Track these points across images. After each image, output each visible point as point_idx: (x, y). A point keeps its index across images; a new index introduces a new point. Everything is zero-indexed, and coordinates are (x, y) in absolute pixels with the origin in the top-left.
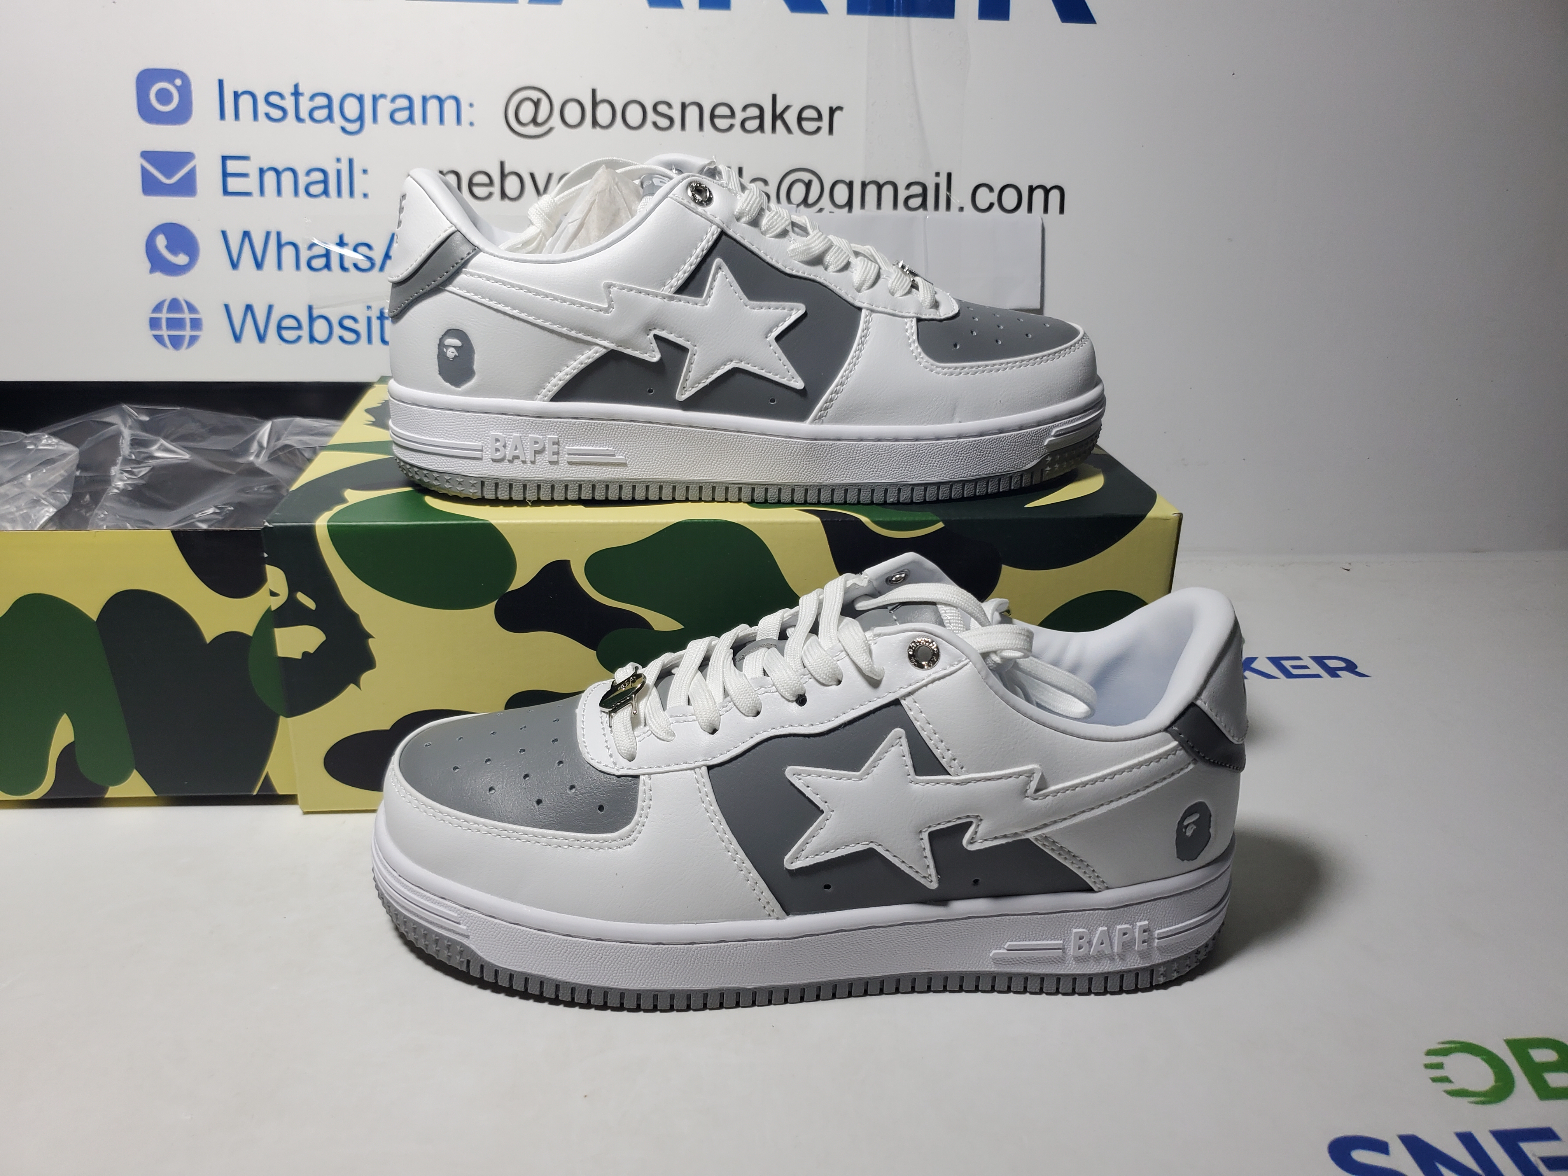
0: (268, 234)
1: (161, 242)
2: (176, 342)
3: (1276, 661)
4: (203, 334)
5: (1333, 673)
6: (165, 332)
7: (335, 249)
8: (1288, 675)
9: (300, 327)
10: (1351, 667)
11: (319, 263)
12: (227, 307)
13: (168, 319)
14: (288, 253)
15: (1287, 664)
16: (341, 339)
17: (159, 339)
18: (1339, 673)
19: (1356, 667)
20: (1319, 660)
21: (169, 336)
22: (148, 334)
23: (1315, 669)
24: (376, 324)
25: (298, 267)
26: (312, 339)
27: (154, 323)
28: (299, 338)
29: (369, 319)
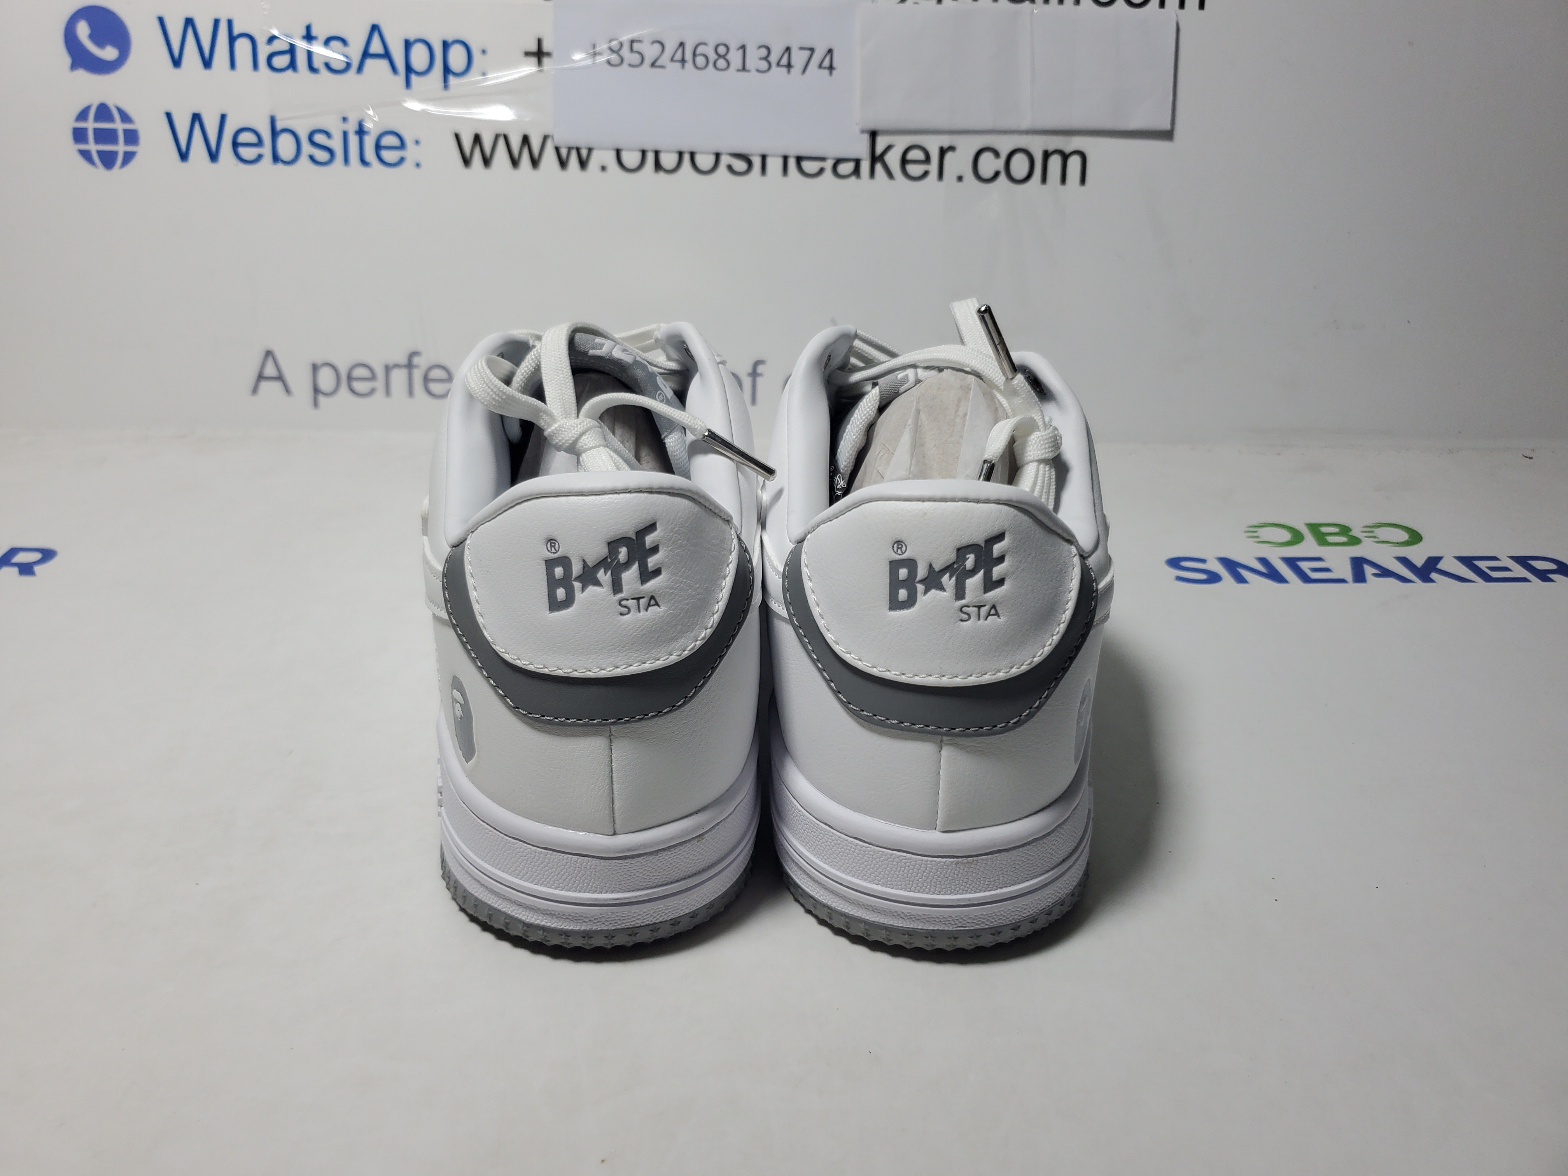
0: (217, 22)
1: (83, 30)
2: (108, 160)
3: (1467, 561)
4: (141, 150)
5: (1543, 576)
6: (93, 147)
7: (302, 45)
9: (260, 143)
11: (281, 61)
12: (169, 116)
13: (96, 131)
14: (243, 47)
15: (1482, 565)
16: (312, 158)
17: (86, 155)
18: (1551, 576)
20: (1522, 561)
21: (99, 153)
22: (71, 148)
23: (1519, 571)
24: (353, 140)
25: (255, 66)
26: (276, 158)
27: (79, 135)
28: (260, 157)
29: (345, 134)
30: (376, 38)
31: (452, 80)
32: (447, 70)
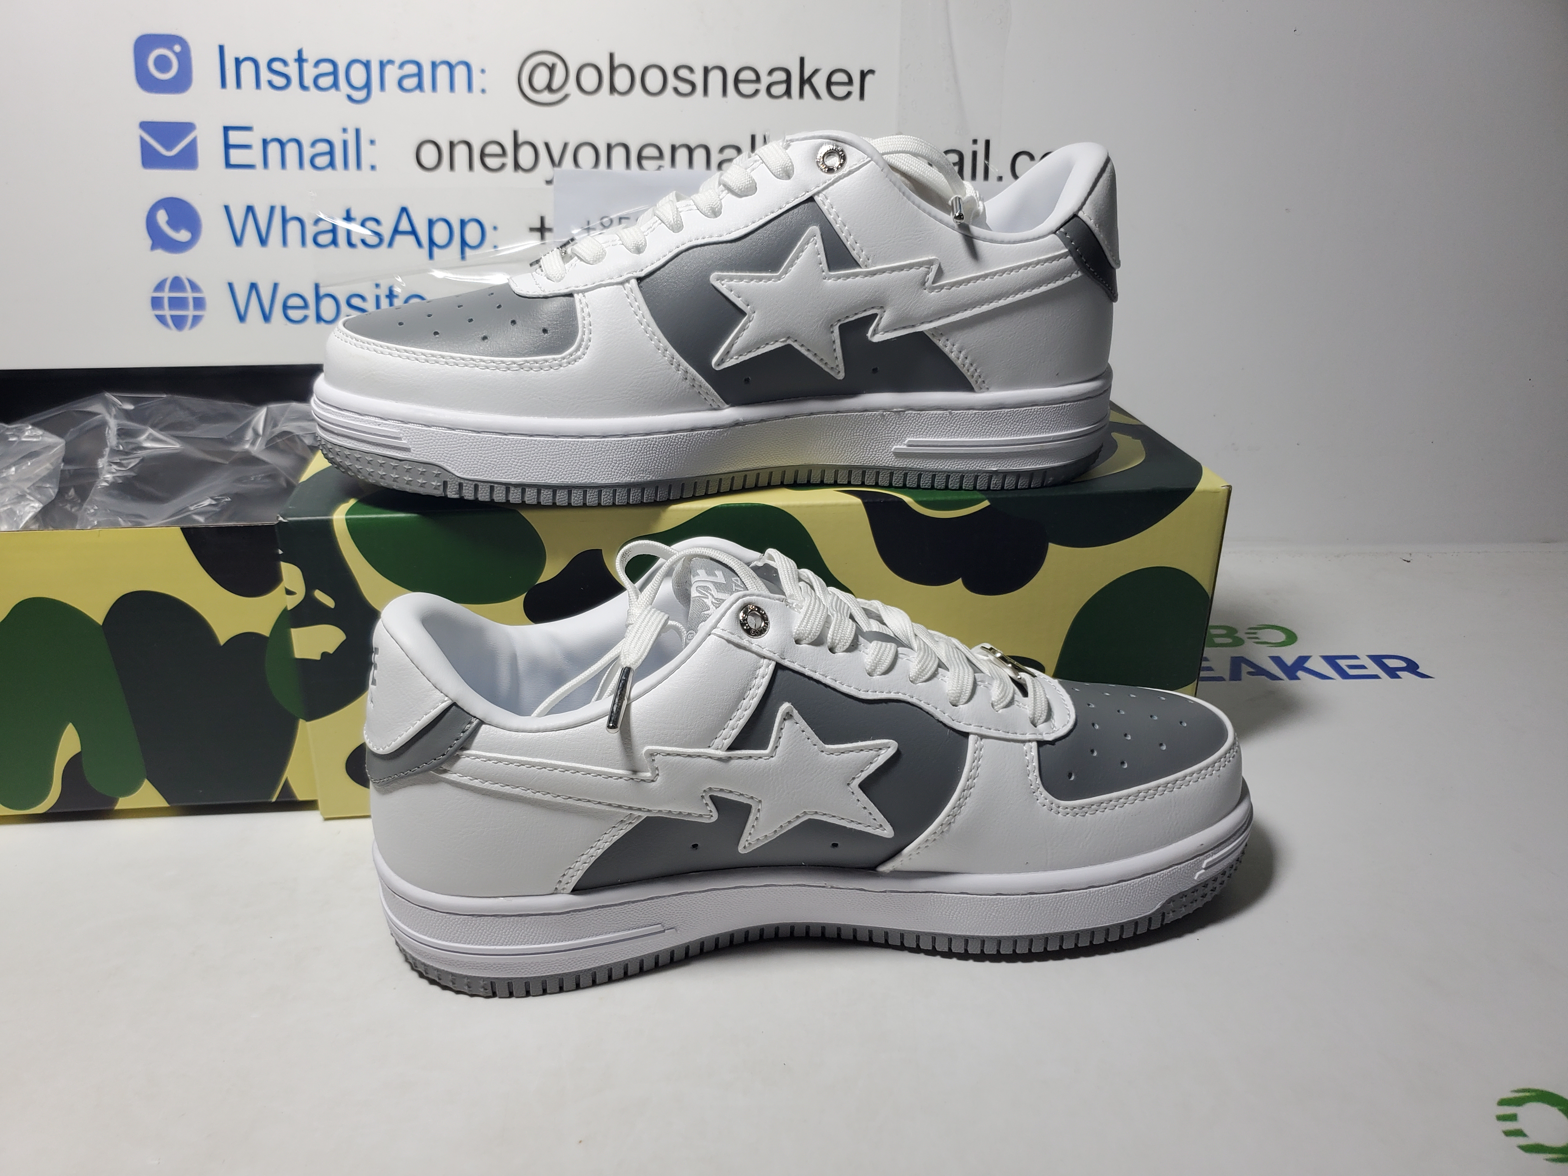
0: (272, 208)
1: (162, 217)
2: (179, 323)
3: (1331, 660)
4: (208, 314)
5: (1393, 673)
6: (167, 312)
7: (342, 224)
8: (1344, 675)
9: (306, 306)
10: (1412, 667)
11: (325, 239)
12: (231, 285)
13: (170, 299)
14: (293, 228)
15: (1343, 663)
17: (161, 319)
18: (1399, 673)
19: (1418, 667)
20: (1378, 660)
21: (172, 316)
22: (150, 314)
23: (1374, 669)
24: (385, 302)
25: (303, 243)
26: (319, 318)
27: (156, 303)
28: (305, 318)
29: (378, 298)
30: (404, 218)
31: (468, 251)
32: (464, 243)
